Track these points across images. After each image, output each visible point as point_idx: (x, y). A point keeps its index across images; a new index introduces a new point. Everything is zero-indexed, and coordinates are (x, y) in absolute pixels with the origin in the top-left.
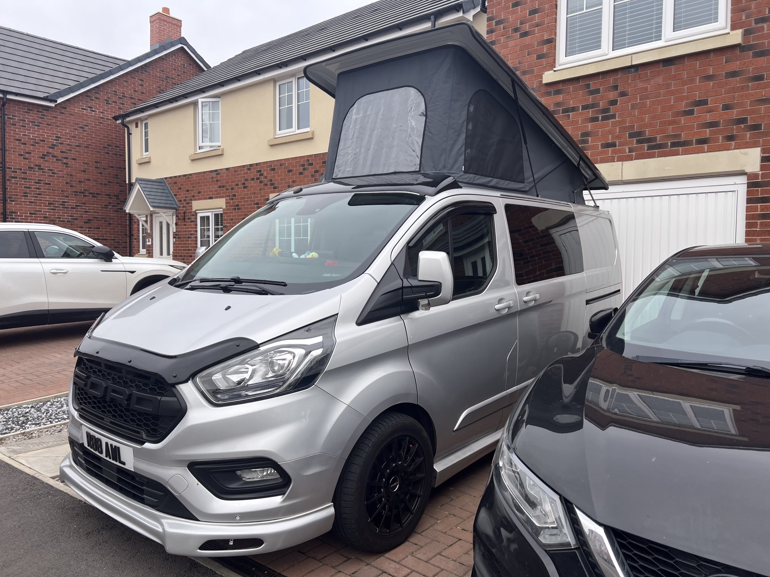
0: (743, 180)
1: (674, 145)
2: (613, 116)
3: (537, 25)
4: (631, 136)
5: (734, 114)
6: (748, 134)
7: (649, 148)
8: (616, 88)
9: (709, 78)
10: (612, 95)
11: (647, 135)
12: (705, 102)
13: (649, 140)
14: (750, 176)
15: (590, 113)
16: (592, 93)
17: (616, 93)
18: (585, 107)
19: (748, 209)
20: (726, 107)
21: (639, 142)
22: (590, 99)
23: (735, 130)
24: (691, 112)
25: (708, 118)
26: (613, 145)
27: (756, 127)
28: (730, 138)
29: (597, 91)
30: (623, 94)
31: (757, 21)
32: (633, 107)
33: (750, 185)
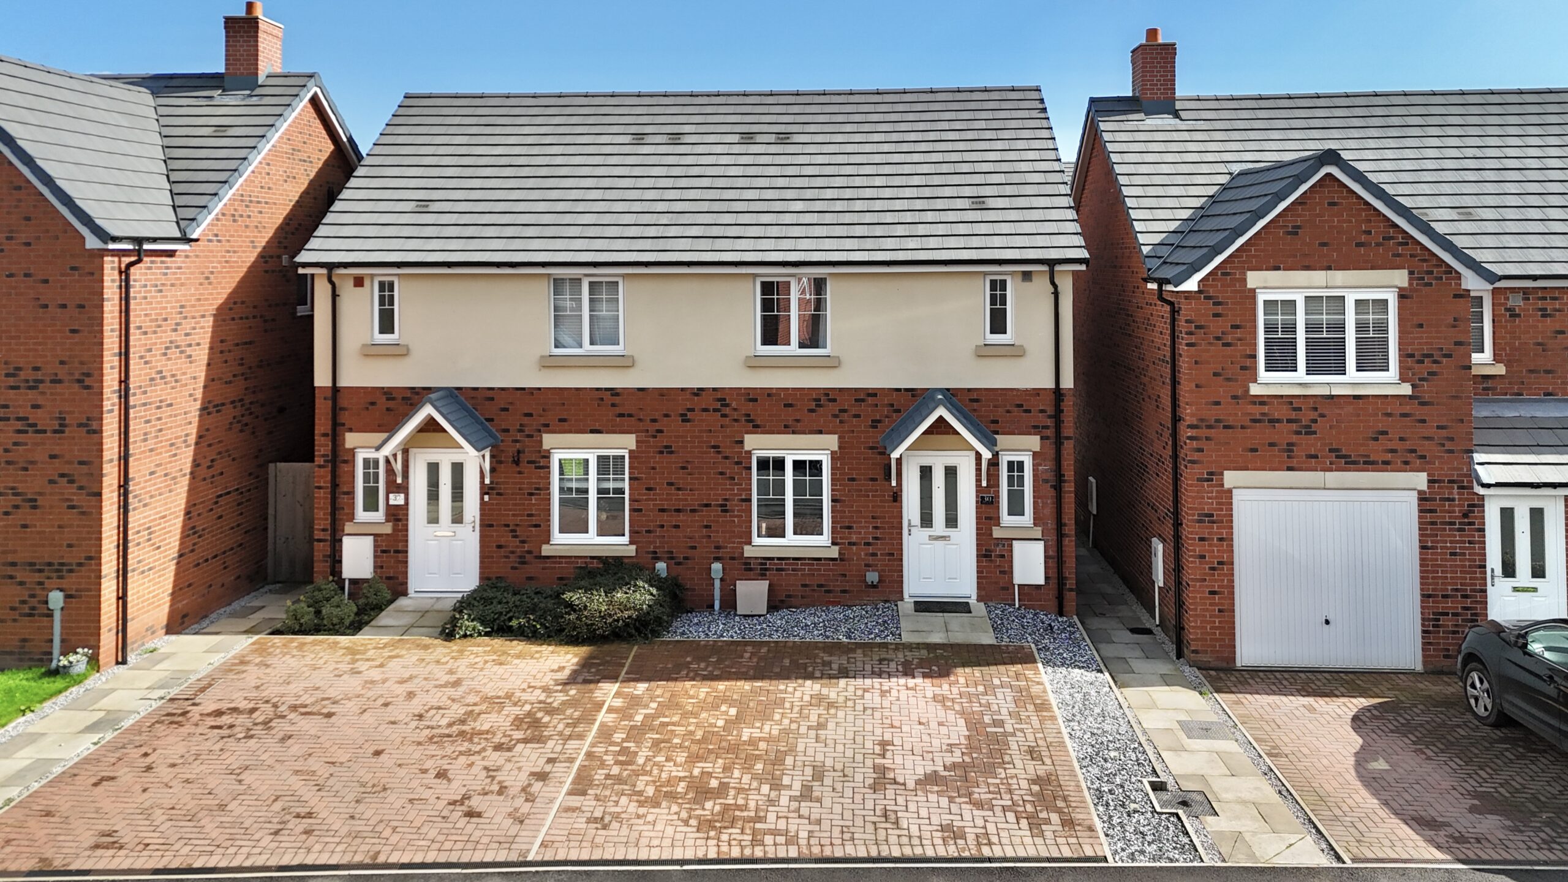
0: (1415, 494)
1: (1365, 463)
2: (1315, 433)
3: (1240, 339)
4: (1331, 451)
5: (1408, 445)
6: (1418, 461)
7: (1346, 463)
8: (1316, 409)
9: (1389, 415)
10: (1313, 415)
11: (1344, 452)
12: (1386, 433)
13: (1345, 457)
14: (1420, 492)
15: (1294, 426)
16: (1295, 409)
17: (1316, 413)
18: (1289, 421)
19: (1420, 517)
20: (1401, 439)
21: (1337, 457)
22: (1293, 415)
23: (1410, 457)
24: (1376, 439)
25: (1390, 445)
26: (1316, 457)
27: (1423, 457)
28: (1406, 463)
29: (1300, 409)
30: (1322, 416)
31: (1421, 379)
32: (1331, 427)
33: (1420, 499)
